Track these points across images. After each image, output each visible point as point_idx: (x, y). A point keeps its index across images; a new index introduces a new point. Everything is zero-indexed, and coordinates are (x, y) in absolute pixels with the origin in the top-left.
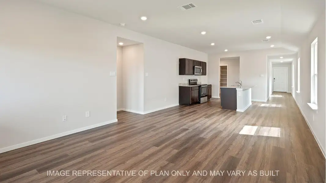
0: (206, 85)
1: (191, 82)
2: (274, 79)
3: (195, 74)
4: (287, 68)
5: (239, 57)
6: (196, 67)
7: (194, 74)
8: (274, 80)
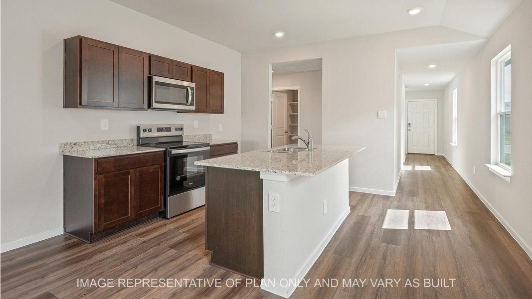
0: (207, 145)
1: (143, 135)
2: (410, 124)
3: (155, 105)
4: (436, 100)
5: (321, 60)
6: (156, 79)
7: (150, 106)
8: (409, 128)
